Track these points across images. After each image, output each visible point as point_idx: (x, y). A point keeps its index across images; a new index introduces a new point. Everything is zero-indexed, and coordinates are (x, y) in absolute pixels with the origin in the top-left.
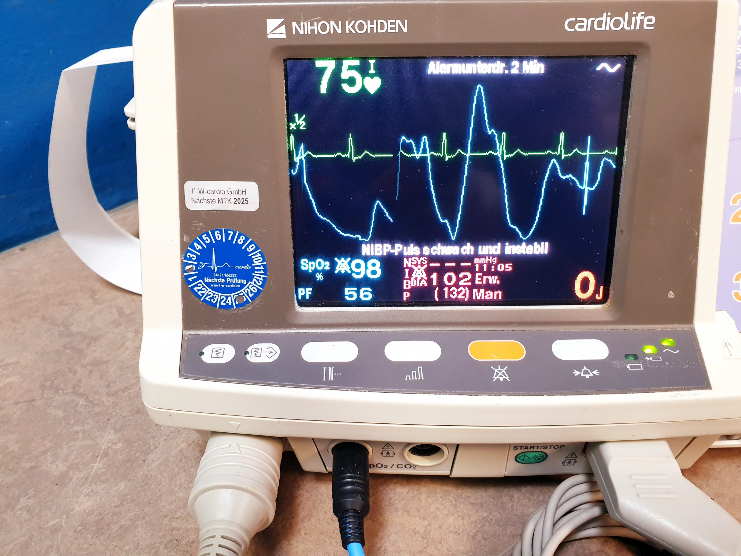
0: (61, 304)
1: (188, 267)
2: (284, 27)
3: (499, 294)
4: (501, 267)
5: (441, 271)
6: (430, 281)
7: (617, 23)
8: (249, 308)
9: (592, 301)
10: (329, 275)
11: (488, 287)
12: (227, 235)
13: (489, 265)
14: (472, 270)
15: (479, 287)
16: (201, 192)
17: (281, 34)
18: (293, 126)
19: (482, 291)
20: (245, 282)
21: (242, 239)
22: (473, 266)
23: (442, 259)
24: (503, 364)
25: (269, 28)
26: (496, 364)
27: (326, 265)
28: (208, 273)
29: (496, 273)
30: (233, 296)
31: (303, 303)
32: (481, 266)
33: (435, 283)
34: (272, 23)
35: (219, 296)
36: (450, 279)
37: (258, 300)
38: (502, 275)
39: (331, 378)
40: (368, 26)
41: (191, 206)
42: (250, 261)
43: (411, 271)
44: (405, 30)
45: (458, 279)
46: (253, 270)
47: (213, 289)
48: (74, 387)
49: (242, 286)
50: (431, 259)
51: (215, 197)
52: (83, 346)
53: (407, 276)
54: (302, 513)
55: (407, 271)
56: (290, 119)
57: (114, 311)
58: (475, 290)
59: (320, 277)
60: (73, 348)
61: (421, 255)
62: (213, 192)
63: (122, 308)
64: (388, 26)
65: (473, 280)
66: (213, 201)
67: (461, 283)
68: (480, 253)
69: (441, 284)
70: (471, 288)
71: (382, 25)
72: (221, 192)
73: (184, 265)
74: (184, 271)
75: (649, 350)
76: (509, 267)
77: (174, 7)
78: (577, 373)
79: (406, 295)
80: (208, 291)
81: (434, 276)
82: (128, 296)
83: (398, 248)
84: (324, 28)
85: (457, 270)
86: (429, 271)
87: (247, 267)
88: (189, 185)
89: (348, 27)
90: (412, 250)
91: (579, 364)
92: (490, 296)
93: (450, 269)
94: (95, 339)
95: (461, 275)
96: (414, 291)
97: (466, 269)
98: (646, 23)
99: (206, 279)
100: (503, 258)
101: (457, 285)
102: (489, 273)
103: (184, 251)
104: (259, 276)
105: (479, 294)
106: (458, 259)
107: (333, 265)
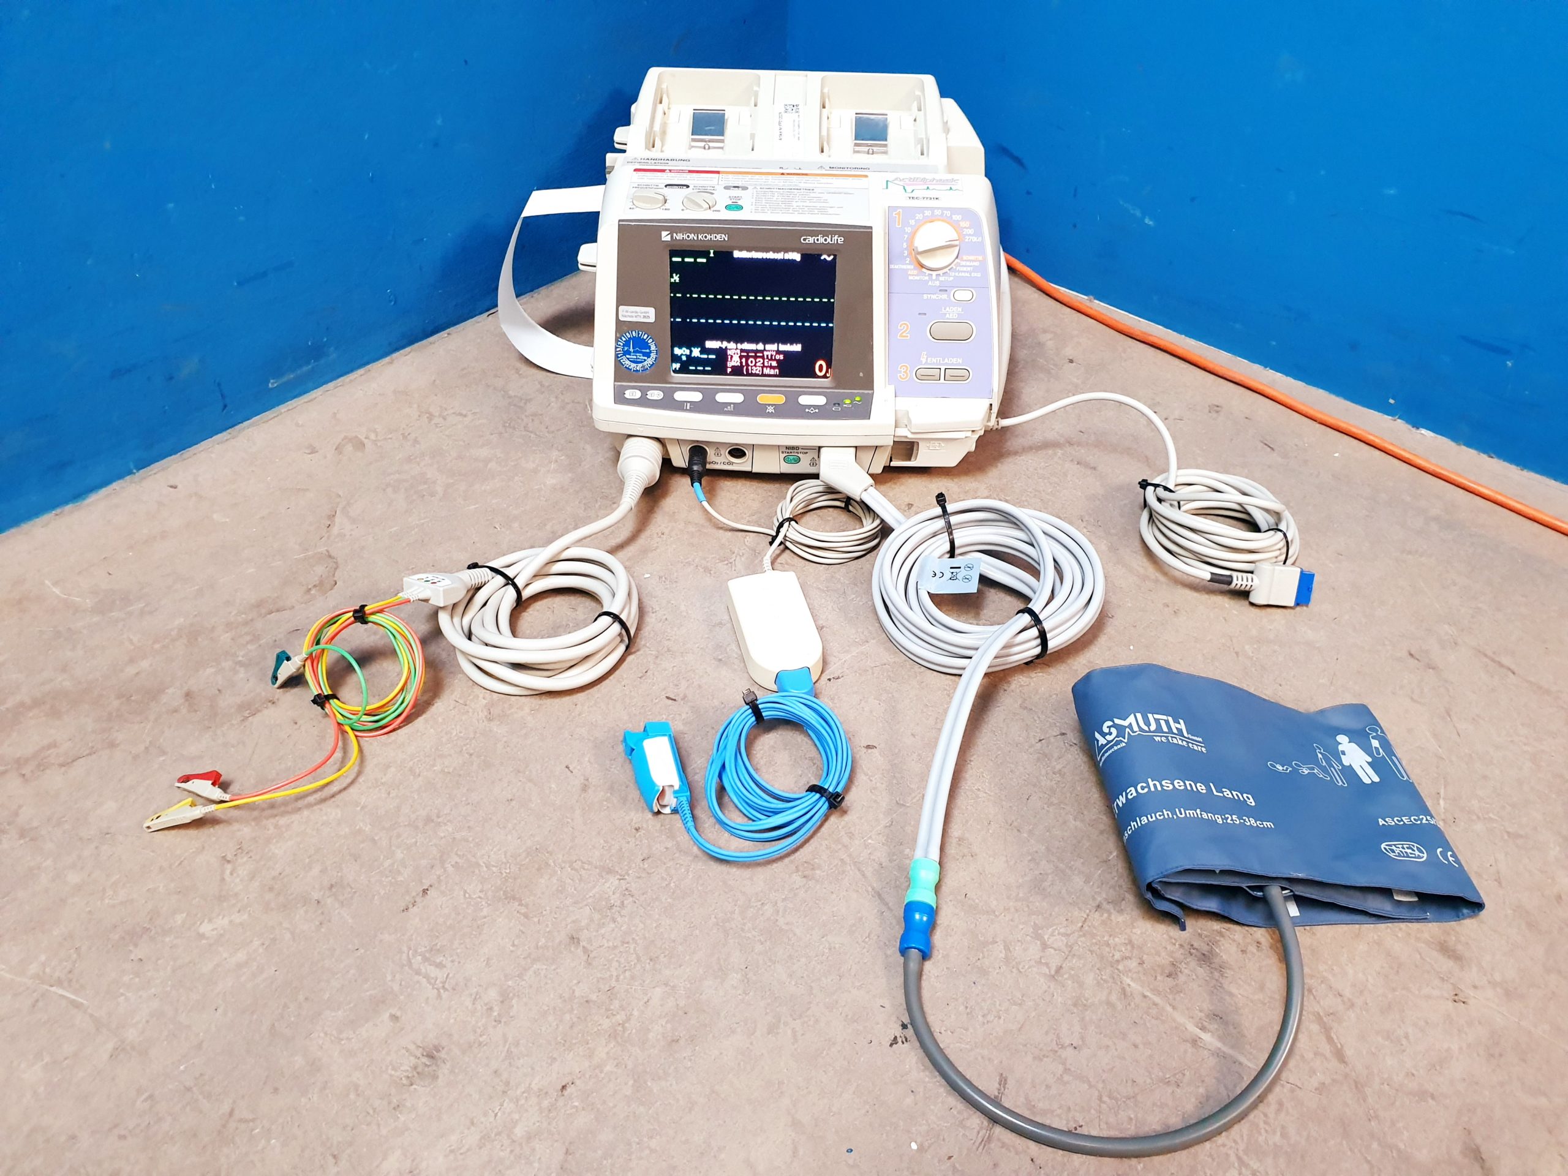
0: (496, 376)
1: (618, 349)
2: (669, 236)
3: (777, 371)
4: (778, 357)
5: (747, 358)
6: (741, 363)
7: (826, 240)
8: (648, 372)
9: (825, 377)
10: (689, 357)
11: (771, 367)
12: (639, 334)
13: (772, 356)
14: (763, 357)
15: (767, 367)
16: (627, 312)
17: (668, 238)
18: (672, 280)
19: (768, 369)
20: (646, 358)
21: (646, 336)
22: (763, 355)
23: (748, 351)
24: (772, 405)
25: (663, 236)
26: (769, 405)
27: (687, 352)
28: (629, 353)
29: (775, 360)
30: (640, 365)
31: (675, 371)
32: (767, 356)
33: (744, 364)
34: (664, 233)
35: (633, 365)
36: (752, 362)
37: (653, 367)
38: (778, 361)
39: (688, 408)
40: (709, 237)
41: (621, 318)
42: (650, 348)
43: (732, 357)
44: (726, 239)
45: (756, 362)
46: (651, 352)
47: (631, 361)
48: (525, 427)
49: (645, 360)
50: (742, 351)
51: (634, 314)
52: (522, 404)
53: (729, 360)
54: (672, 489)
55: (729, 357)
56: (672, 277)
57: (537, 383)
58: (765, 369)
59: (684, 358)
60: (515, 405)
61: (737, 349)
62: (632, 312)
63: (541, 382)
64: (718, 237)
65: (763, 363)
66: (632, 317)
67: (758, 364)
68: (767, 349)
69: (747, 364)
70: (763, 367)
71: (716, 237)
72: (636, 312)
73: (616, 348)
74: (616, 351)
75: (848, 401)
76: (781, 357)
77: (619, 225)
78: (807, 410)
79: (729, 370)
80: (628, 362)
81: (744, 360)
82: (544, 373)
83: (725, 344)
84: (688, 237)
85: (756, 357)
86: (741, 357)
87: (648, 351)
88: (621, 308)
89: (700, 237)
90: (732, 345)
91: (809, 407)
92: (772, 372)
93: (752, 357)
94: (530, 400)
95: (758, 360)
96: (733, 367)
97: (760, 357)
98: (839, 241)
99: (628, 356)
100: (778, 352)
101: (755, 366)
102: (771, 359)
103: (617, 341)
104: (653, 355)
105: (767, 371)
106: (756, 351)
107: (691, 352)
